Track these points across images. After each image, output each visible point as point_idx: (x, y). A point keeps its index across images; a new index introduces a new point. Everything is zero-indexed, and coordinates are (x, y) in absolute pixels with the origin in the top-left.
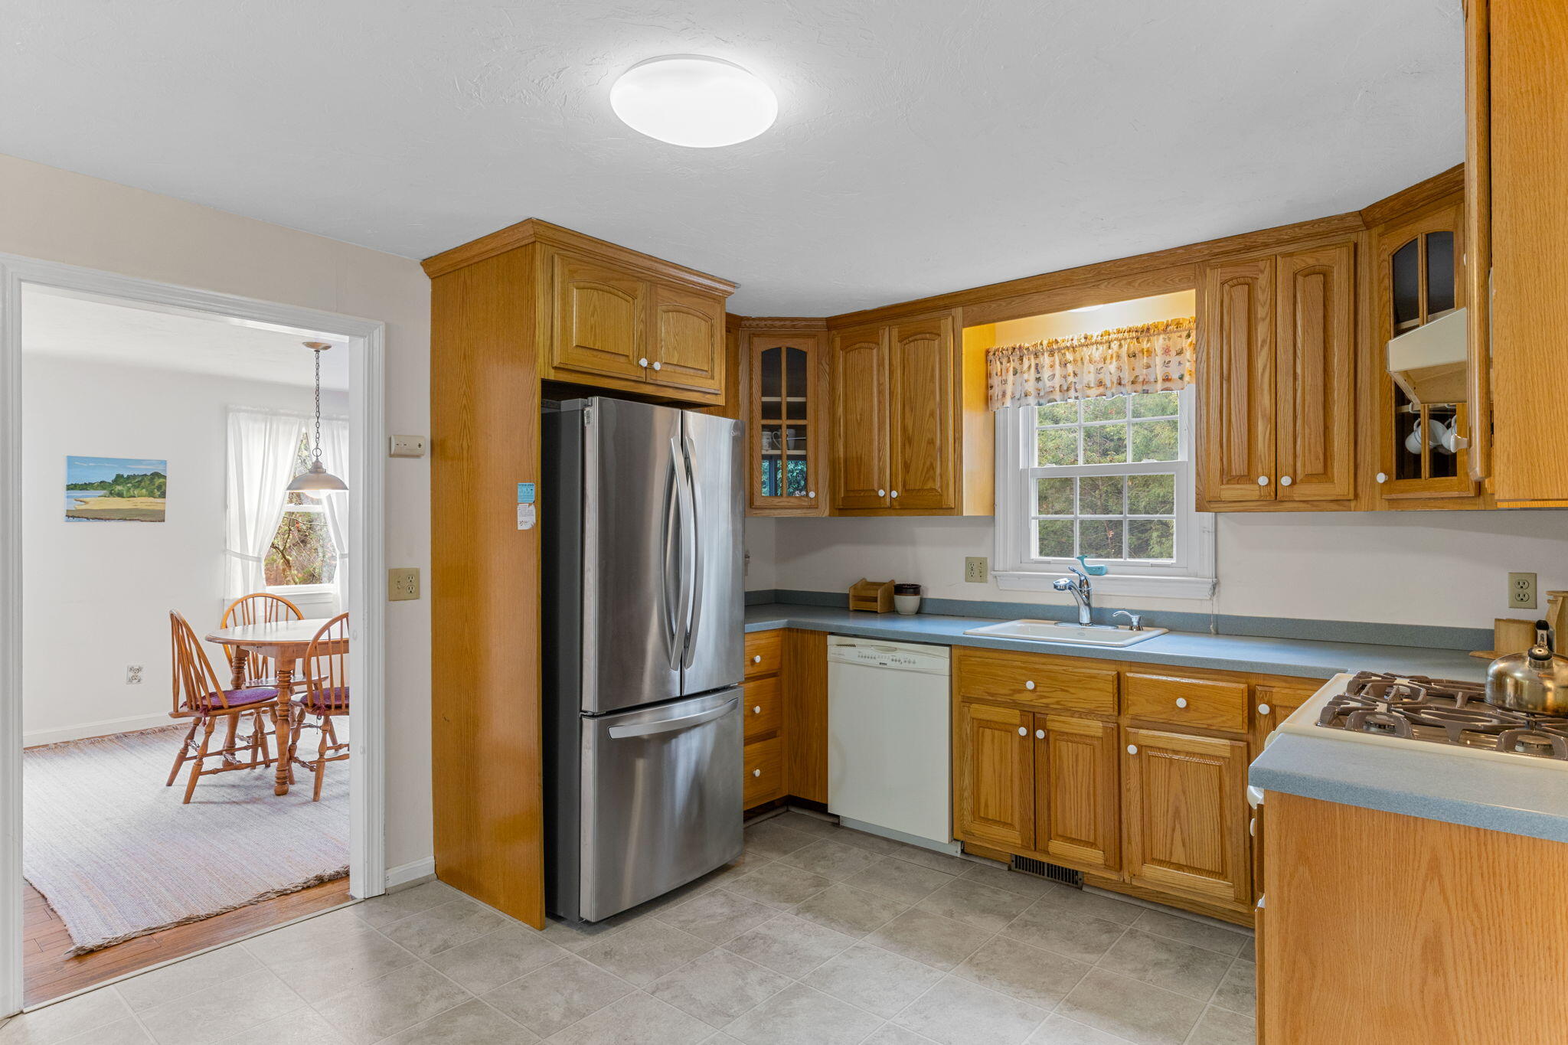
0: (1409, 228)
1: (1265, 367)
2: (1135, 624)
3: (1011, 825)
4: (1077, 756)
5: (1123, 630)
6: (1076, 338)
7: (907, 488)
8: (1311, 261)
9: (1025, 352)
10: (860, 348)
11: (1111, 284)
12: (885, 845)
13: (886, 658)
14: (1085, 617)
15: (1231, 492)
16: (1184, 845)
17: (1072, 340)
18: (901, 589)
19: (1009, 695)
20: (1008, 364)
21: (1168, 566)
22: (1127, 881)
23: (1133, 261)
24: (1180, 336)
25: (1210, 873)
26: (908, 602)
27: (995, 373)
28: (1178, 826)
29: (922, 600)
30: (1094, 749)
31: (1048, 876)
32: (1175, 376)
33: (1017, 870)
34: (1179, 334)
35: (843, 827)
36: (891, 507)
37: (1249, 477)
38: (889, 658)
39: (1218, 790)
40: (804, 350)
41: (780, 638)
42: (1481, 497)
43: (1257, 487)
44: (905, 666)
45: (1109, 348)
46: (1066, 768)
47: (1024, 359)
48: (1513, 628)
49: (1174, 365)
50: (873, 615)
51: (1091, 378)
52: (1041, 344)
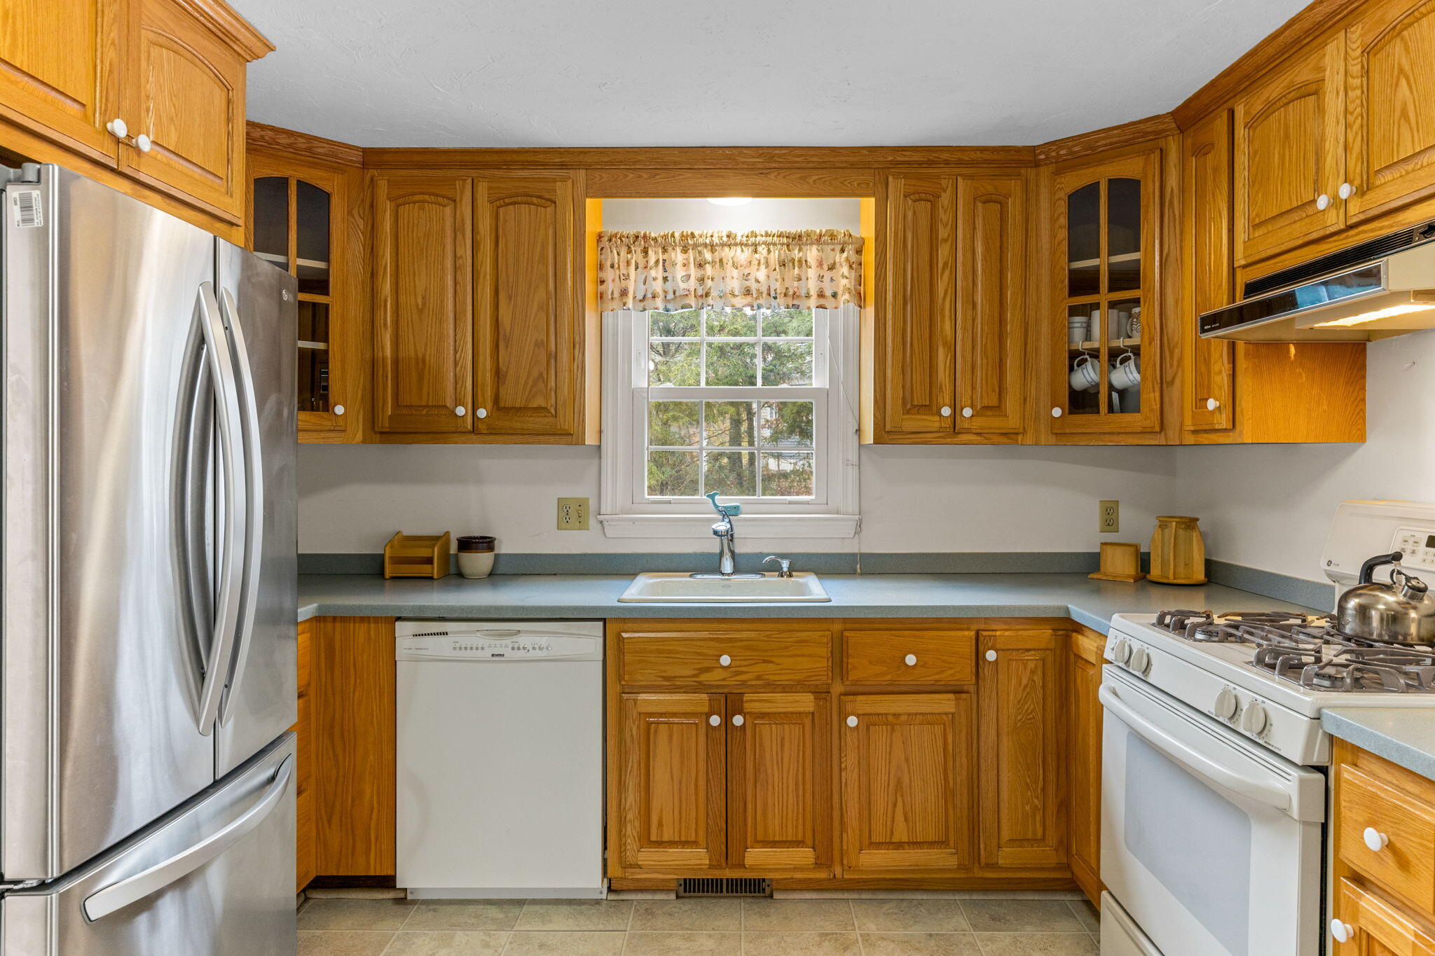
0: (1092, 170)
1: (946, 291)
2: (785, 569)
3: (695, 844)
4: (783, 739)
5: (772, 578)
6: (716, 235)
7: (502, 405)
8: (990, 188)
9: (652, 243)
10: (423, 201)
11: (781, 175)
12: (493, 912)
13: (503, 645)
14: (727, 566)
15: (911, 423)
16: (906, 820)
17: (712, 236)
18: (467, 544)
19: (694, 676)
20: (629, 256)
21: (808, 503)
22: (839, 875)
23: (813, 153)
24: (833, 250)
25: (931, 844)
26: (480, 562)
27: (609, 264)
28: (899, 799)
29: (497, 556)
30: (803, 728)
31: (728, 892)
32: (828, 293)
33: (687, 895)
34: (832, 247)
35: (414, 902)
36: (474, 431)
37: (930, 408)
38: (506, 646)
39: (942, 750)
40: (328, 189)
41: (308, 635)
42: (1163, 434)
43: (937, 418)
44: (533, 654)
45: (756, 252)
46: (768, 759)
47: (650, 252)
48: (1119, 550)
49: (827, 279)
50: (428, 582)
51: (735, 284)
52: (673, 235)
